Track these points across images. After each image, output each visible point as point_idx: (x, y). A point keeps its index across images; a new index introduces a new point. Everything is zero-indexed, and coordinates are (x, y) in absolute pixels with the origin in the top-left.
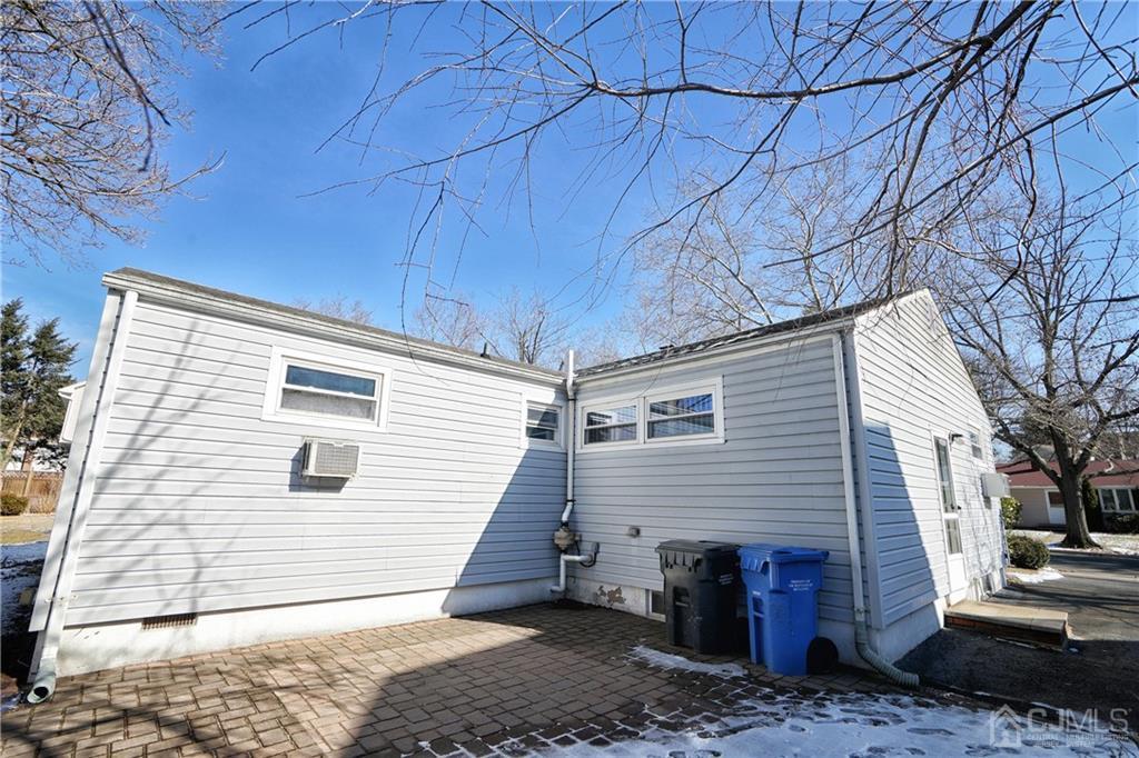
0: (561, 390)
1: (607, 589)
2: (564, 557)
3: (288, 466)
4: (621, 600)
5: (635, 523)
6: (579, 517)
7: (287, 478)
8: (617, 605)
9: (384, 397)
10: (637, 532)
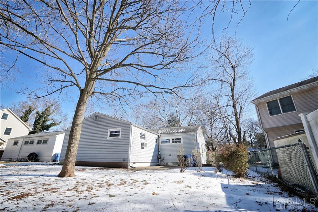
0: (158, 136)
1: (165, 163)
2: (159, 159)
3: (141, 146)
4: (168, 164)
5: (170, 154)
6: (161, 154)
7: (140, 147)
8: (167, 165)
9: (146, 137)
10: (171, 155)
